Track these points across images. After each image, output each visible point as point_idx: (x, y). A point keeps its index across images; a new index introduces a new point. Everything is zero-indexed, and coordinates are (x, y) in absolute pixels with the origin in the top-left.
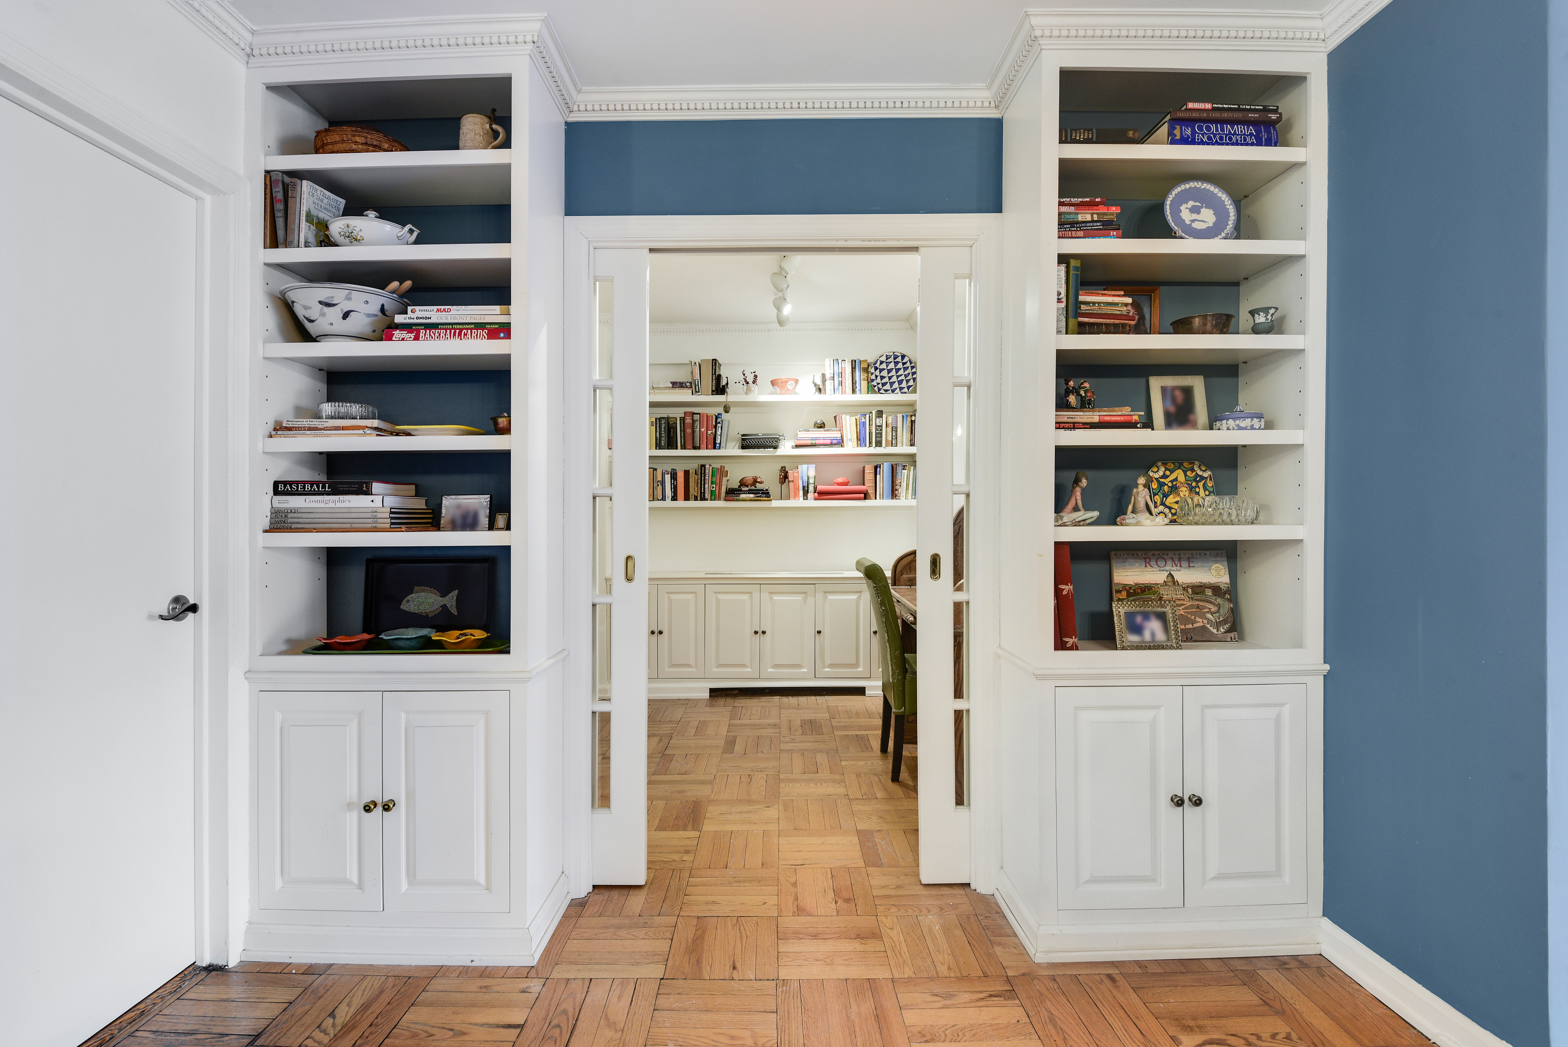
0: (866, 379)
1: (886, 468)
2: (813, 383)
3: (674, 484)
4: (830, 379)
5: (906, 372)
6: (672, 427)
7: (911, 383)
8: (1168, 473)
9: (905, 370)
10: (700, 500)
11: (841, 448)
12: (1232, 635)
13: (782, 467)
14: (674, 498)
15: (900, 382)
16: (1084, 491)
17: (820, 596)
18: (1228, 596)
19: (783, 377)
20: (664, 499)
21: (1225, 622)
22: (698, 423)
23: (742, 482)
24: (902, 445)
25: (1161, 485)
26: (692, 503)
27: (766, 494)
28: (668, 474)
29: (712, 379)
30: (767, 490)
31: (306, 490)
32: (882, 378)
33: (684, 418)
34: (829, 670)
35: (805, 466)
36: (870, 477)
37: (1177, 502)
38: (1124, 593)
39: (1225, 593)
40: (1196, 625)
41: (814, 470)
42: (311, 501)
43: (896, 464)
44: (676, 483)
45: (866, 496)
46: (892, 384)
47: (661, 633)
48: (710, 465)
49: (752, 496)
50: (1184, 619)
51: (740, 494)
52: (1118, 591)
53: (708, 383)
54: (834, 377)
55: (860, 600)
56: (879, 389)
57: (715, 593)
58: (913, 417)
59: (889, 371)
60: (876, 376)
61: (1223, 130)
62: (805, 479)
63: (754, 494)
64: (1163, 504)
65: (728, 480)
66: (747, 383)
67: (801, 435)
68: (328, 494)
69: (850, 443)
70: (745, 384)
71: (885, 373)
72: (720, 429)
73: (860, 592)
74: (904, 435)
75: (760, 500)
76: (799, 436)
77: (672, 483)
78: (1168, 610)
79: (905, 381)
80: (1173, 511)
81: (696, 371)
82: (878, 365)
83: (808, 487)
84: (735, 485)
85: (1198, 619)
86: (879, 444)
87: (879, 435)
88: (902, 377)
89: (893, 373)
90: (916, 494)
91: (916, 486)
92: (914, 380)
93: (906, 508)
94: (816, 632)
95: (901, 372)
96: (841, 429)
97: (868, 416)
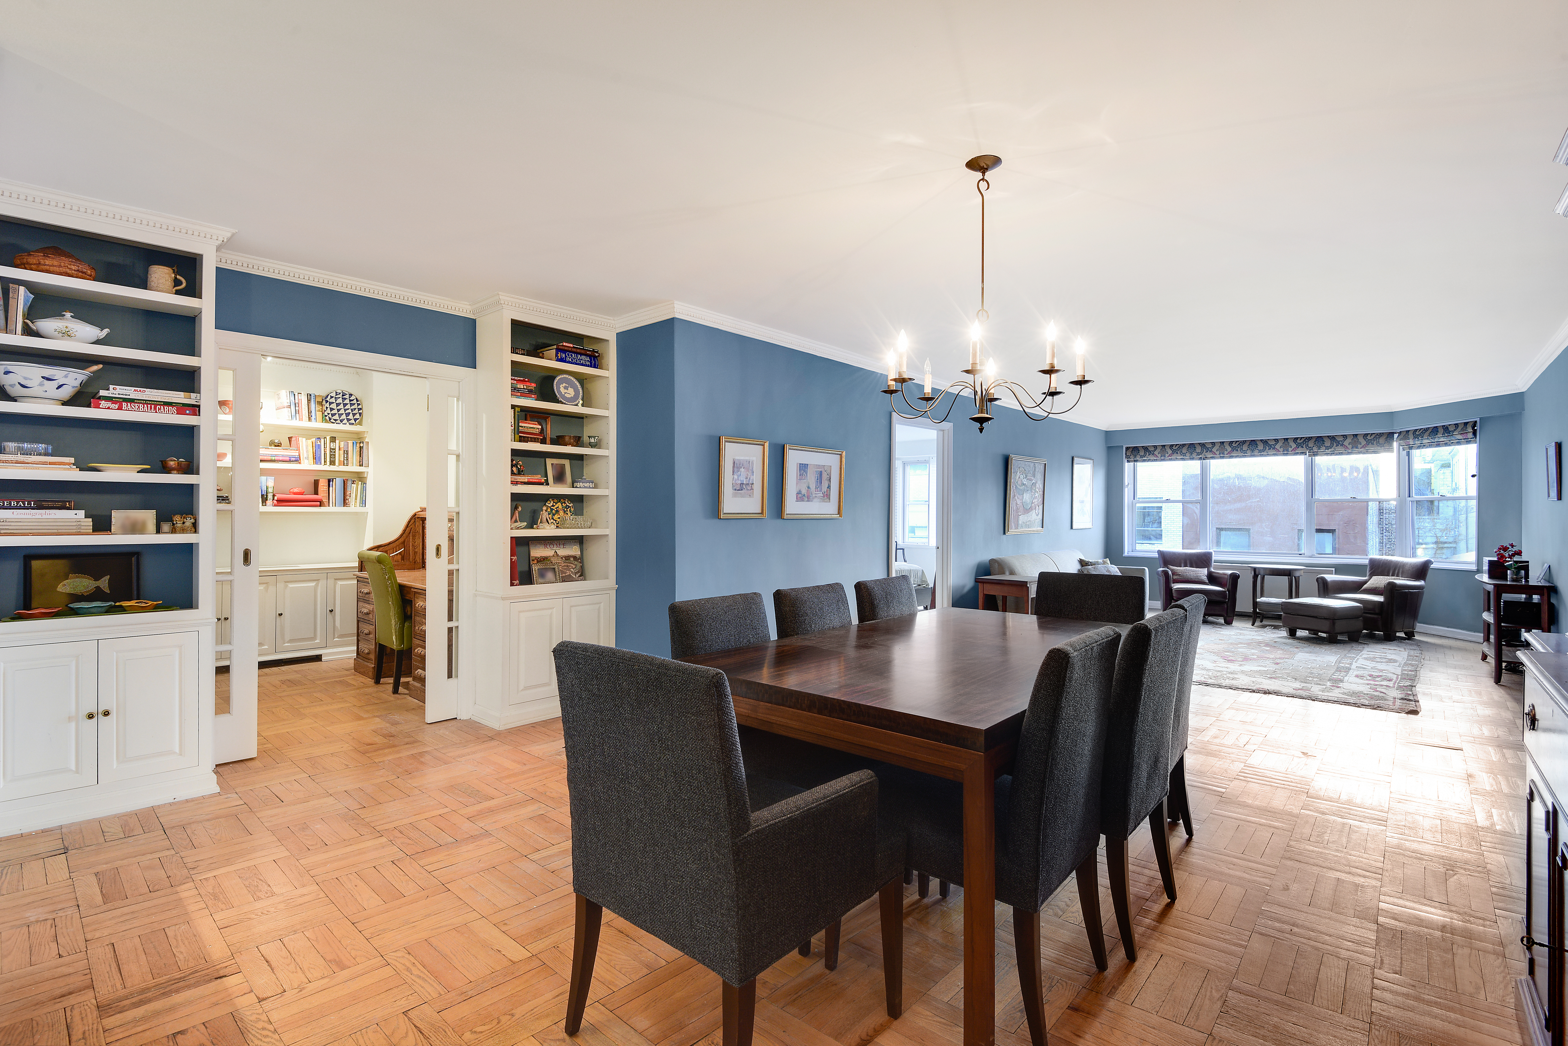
0: (321, 410)
1: (338, 483)
4: (287, 407)
5: (352, 407)
7: (357, 416)
8: (554, 504)
9: (352, 405)
11: (298, 464)
12: (581, 578)
15: (348, 415)
16: (519, 513)
17: (281, 585)
18: (579, 560)
21: (578, 572)
24: (353, 465)
25: (552, 510)
27: (226, 500)
30: (227, 497)
31: (12, 505)
32: (332, 409)
34: (289, 644)
35: (264, 478)
36: (324, 489)
37: (559, 518)
38: (536, 561)
39: (578, 559)
40: (566, 574)
41: (273, 481)
42: (19, 514)
43: (347, 480)
45: (321, 504)
46: (340, 415)
50: (563, 572)
52: (533, 560)
54: (291, 406)
55: (318, 586)
56: (330, 419)
58: (362, 444)
59: (338, 405)
60: (327, 408)
61: (577, 357)
62: (264, 488)
64: (553, 519)
67: (261, 451)
68: (33, 509)
69: (306, 461)
71: (334, 406)
73: (318, 580)
74: (354, 457)
78: (556, 567)
79: (351, 414)
80: (557, 522)
82: (328, 399)
83: (267, 496)
85: (567, 571)
86: (332, 463)
87: (333, 456)
88: (349, 411)
89: (341, 406)
90: (364, 503)
91: (364, 497)
92: (360, 414)
93: (356, 513)
94: (277, 614)
95: (348, 406)
96: (298, 449)
97: (322, 440)
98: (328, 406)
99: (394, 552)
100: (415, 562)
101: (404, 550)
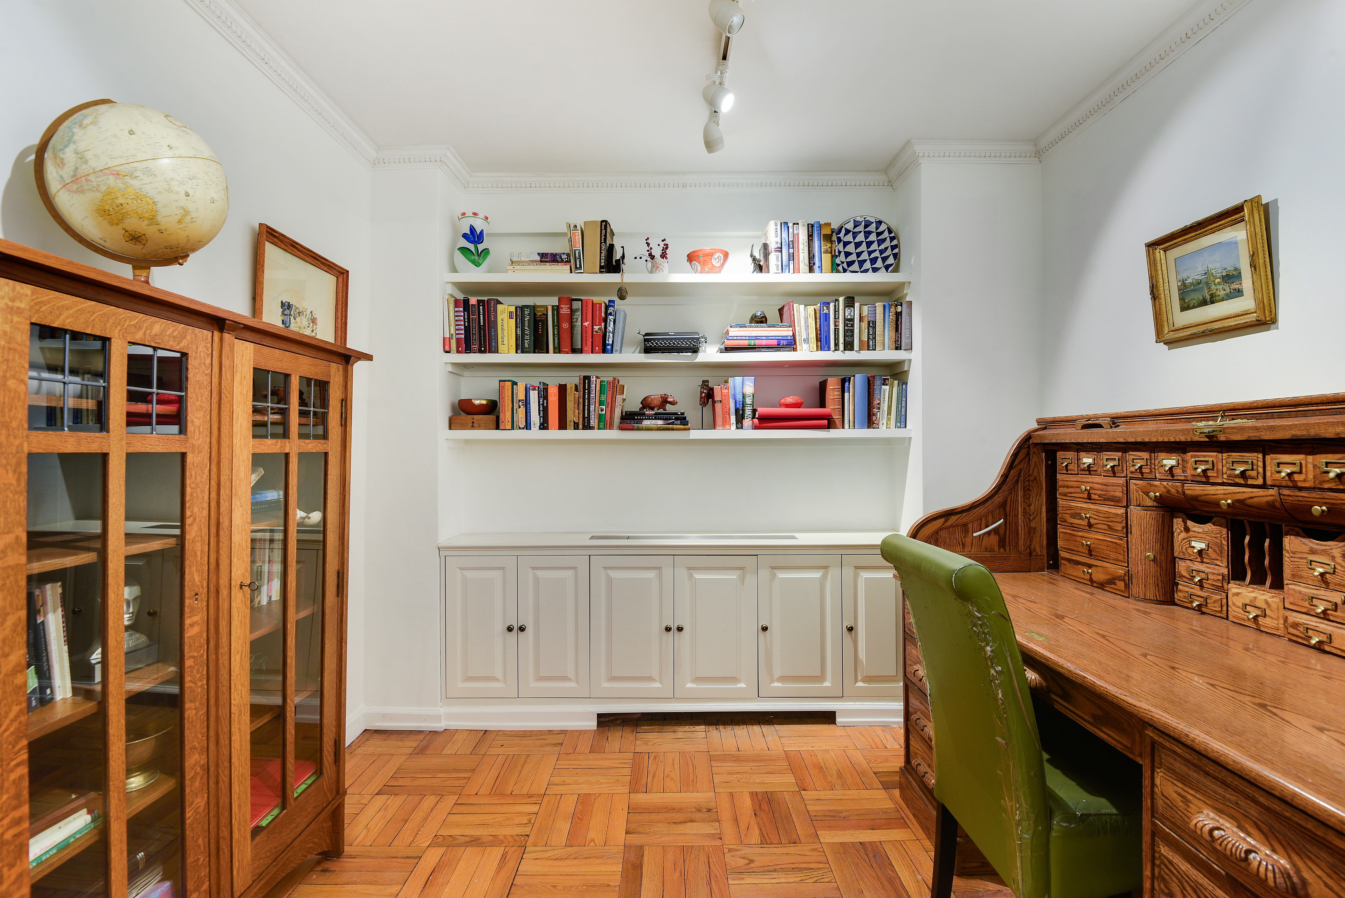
1: (858, 384)
2: (751, 256)
3: (543, 404)
4: (776, 251)
5: (882, 247)
6: (541, 321)
7: (891, 261)
9: (881, 243)
10: (583, 429)
11: (793, 352)
13: (704, 382)
14: (544, 426)
15: (875, 259)
17: (764, 574)
19: (707, 248)
20: (528, 426)
22: (579, 313)
23: (645, 403)
24: (884, 349)
26: (570, 434)
27: (682, 419)
28: (534, 389)
29: (601, 250)
30: (683, 414)
32: (848, 254)
33: (558, 307)
34: (780, 685)
35: (738, 380)
36: (834, 395)
41: (752, 385)
43: (873, 377)
44: (547, 403)
45: (830, 424)
46: (861, 262)
47: (522, 629)
48: (597, 377)
49: (660, 422)
51: (643, 419)
53: (594, 256)
54: (781, 248)
56: (847, 268)
57: (605, 568)
58: (899, 307)
59: (858, 245)
60: (840, 252)
62: (740, 397)
63: (663, 419)
65: (624, 400)
66: (652, 257)
67: (734, 332)
69: (805, 346)
70: (649, 259)
71: (851, 248)
72: (612, 323)
73: (826, 567)
74: (885, 333)
75: (673, 429)
76: (731, 334)
77: (541, 403)
79: (880, 260)
81: (577, 237)
83: (743, 410)
84: (634, 405)
86: (849, 346)
87: (849, 333)
88: (877, 254)
89: (863, 247)
90: (902, 421)
91: (903, 410)
92: (896, 256)
93: (888, 441)
94: (760, 627)
95: (874, 246)
96: (792, 325)
97: (832, 305)
98: (841, 249)
99: (982, 527)
100: (1030, 554)
101: (1005, 522)
